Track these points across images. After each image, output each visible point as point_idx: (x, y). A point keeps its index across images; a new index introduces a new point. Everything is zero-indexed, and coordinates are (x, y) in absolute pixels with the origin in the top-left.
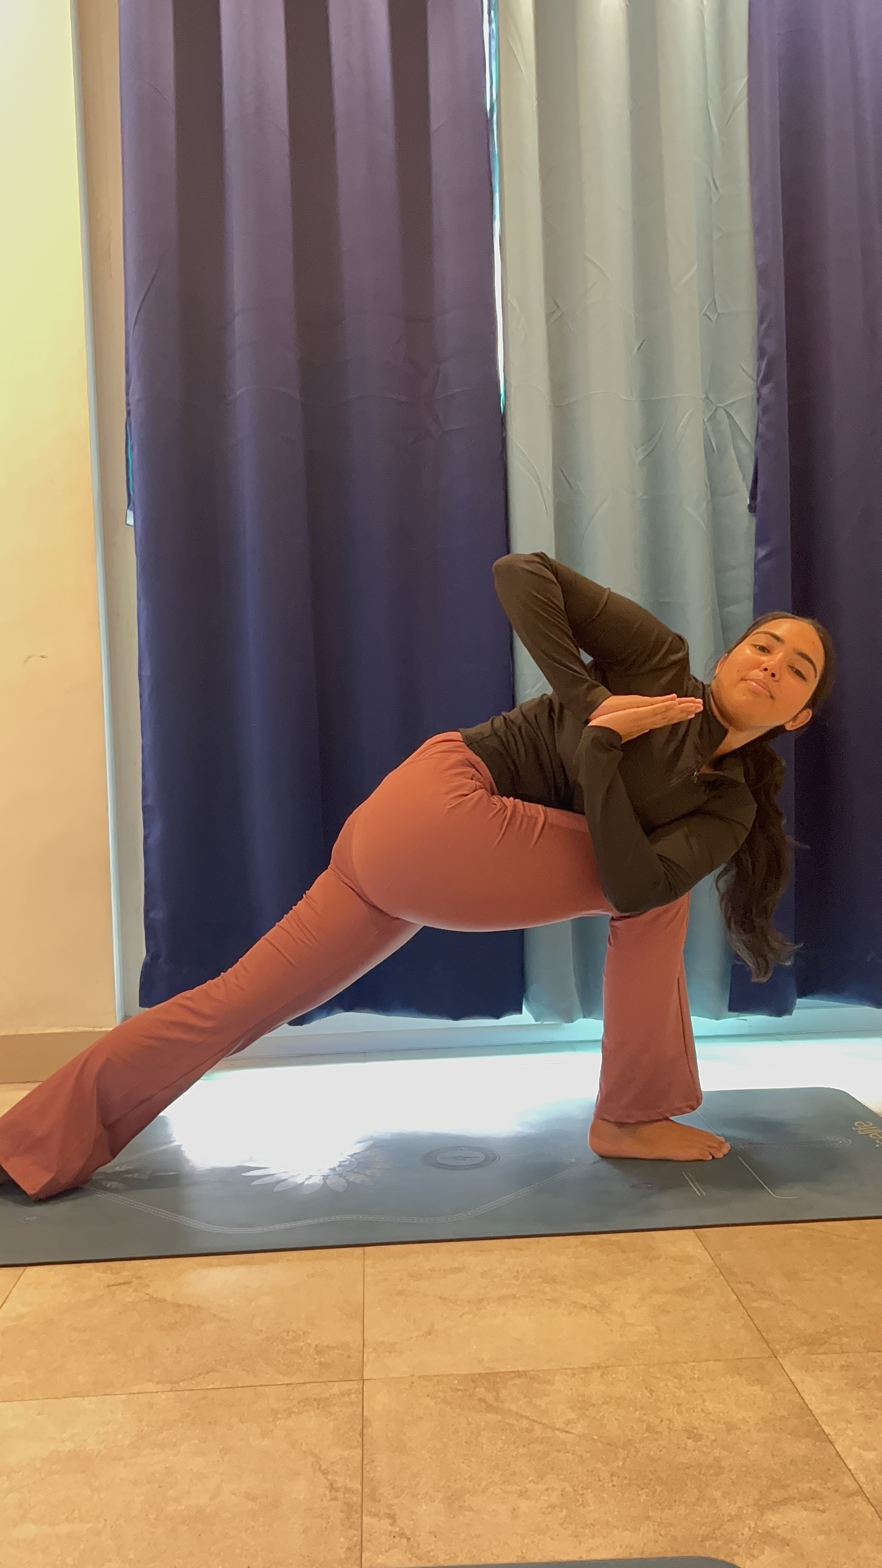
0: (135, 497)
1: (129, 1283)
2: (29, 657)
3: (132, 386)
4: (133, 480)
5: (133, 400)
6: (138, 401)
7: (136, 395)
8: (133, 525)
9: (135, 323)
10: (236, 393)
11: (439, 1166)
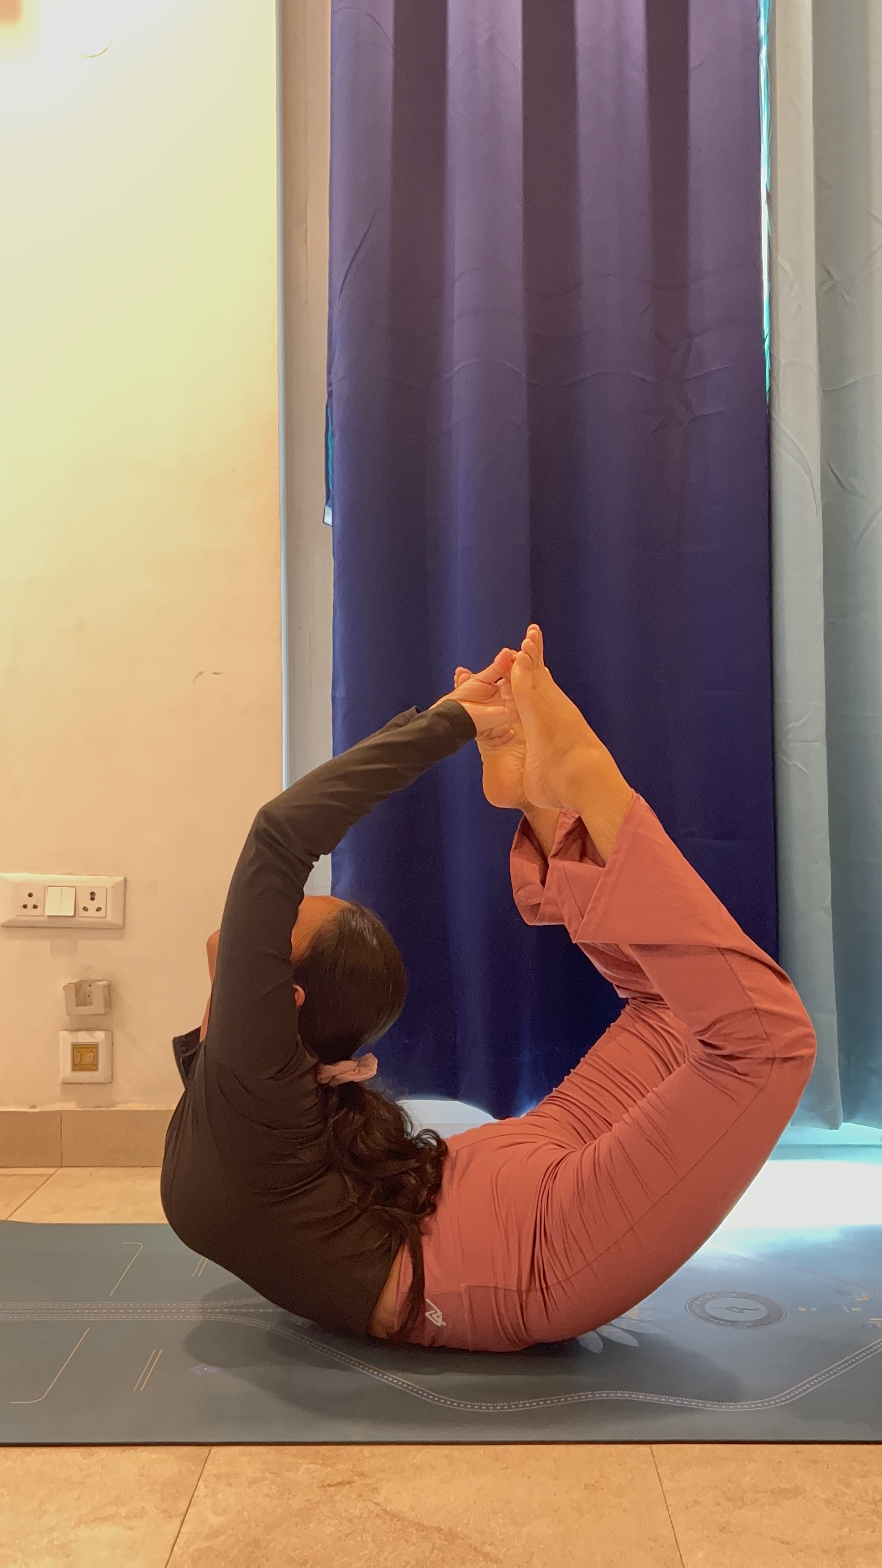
0: (335, 492)
1: (349, 1483)
2: (200, 674)
3: (334, 364)
5: (335, 379)
6: (342, 379)
7: (339, 372)
8: (331, 524)
9: (341, 290)
10: (454, 369)
11: (712, 1319)
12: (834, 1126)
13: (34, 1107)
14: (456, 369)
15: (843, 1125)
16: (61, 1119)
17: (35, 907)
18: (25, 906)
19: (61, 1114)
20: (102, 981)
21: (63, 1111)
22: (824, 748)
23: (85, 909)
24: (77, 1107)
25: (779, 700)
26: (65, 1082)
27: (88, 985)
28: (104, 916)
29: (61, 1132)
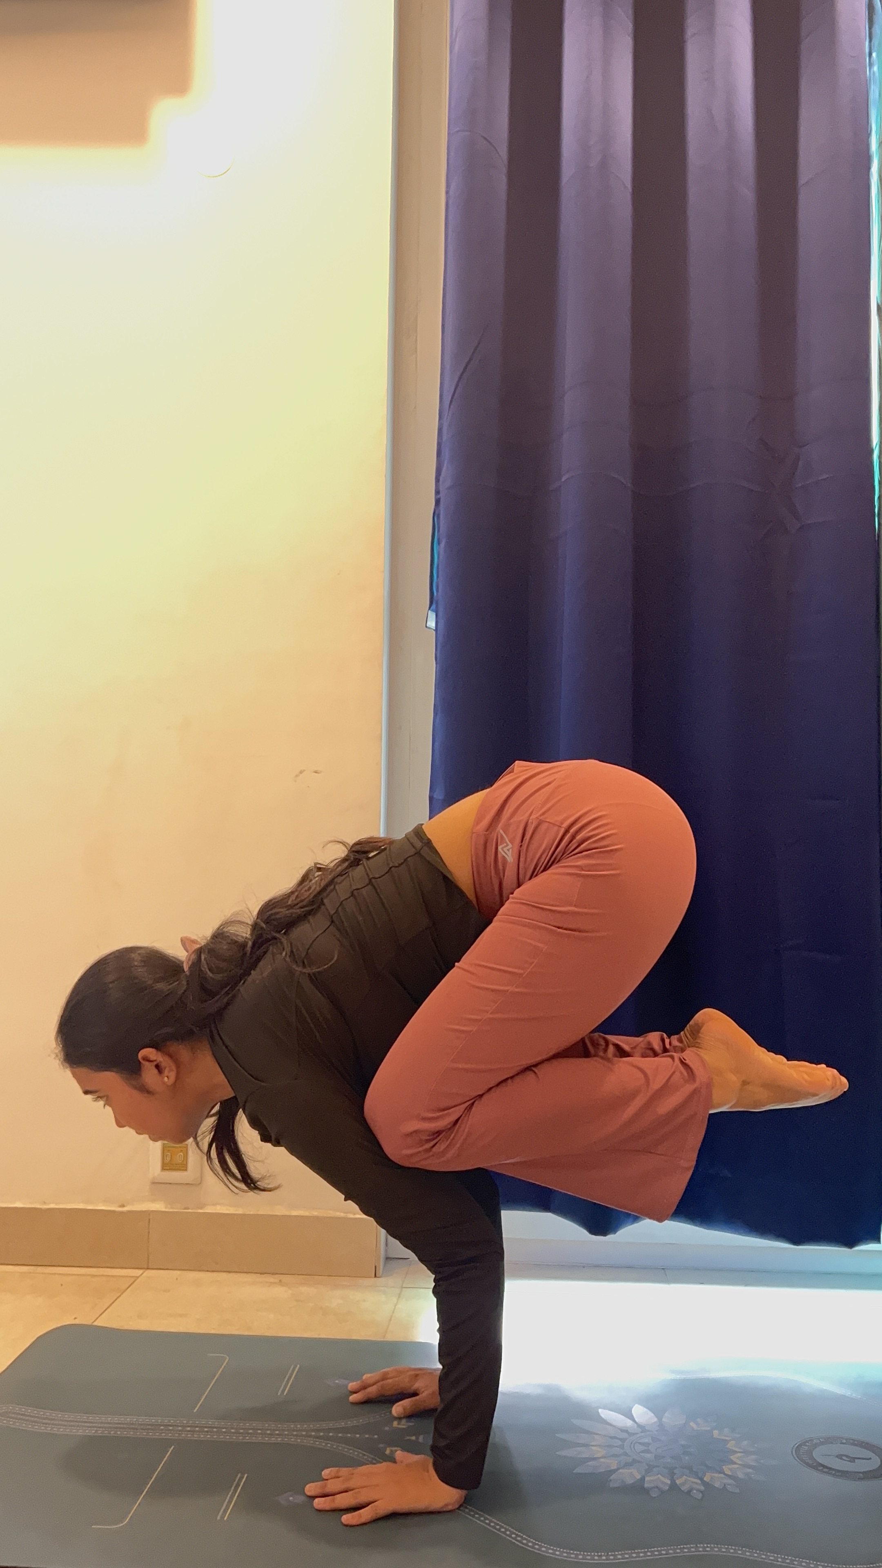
0: (438, 595)
2: (301, 772)
4: (438, 577)
6: (449, 488)
7: (447, 481)
8: (435, 629)
9: (451, 402)
10: (561, 479)
11: (821, 1468)
13: (123, 1206)
14: (564, 479)
16: (149, 1220)
19: (149, 1214)
21: (152, 1211)
24: (166, 1208)
26: (154, 1181)
29: (149, 1232)
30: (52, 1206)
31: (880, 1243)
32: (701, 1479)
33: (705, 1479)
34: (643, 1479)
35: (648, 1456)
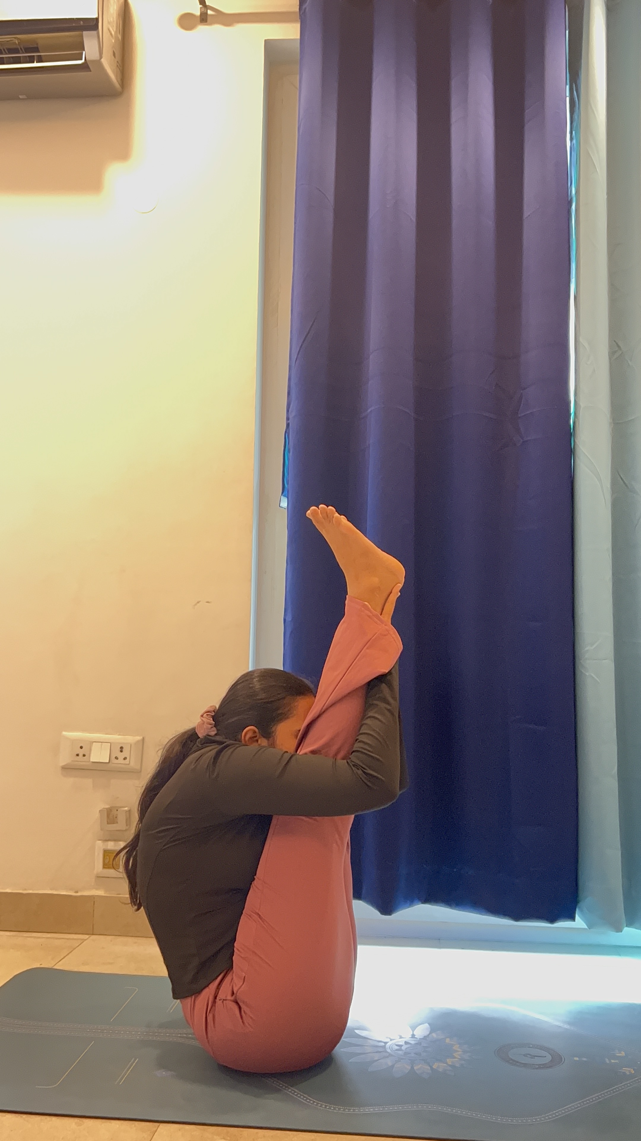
0: (288, 486)
2: (198, 602)
3: (291, 406)
5: (292, 416)
6: (295, 416)
7: (294, 412)
8: (286, 508)
9: (296, 359)
10: (367, 411)
11: (511, 1062)
12: (619, 929)
13: (77, 892)
14: (369, 410)
15: (626, 930)
16: (94, 901)
17: (84, 755)
18: (78, 755)
19: (94, 898)
20: (125, 807)
21: (96, 896)
22: (613, 665)
23: (116, 758)
24: (105, 894)
25: (578, 630)
26: (98, 876)
27: (116, 810)
28: (128, 763)
29: (94, 910)
30: (31, 892)
31: (575, 921)
32: (431, 1067)
33: (434, 1067)
34: (393, 1066)
35: (400, 1052)
